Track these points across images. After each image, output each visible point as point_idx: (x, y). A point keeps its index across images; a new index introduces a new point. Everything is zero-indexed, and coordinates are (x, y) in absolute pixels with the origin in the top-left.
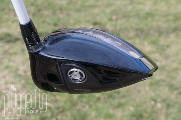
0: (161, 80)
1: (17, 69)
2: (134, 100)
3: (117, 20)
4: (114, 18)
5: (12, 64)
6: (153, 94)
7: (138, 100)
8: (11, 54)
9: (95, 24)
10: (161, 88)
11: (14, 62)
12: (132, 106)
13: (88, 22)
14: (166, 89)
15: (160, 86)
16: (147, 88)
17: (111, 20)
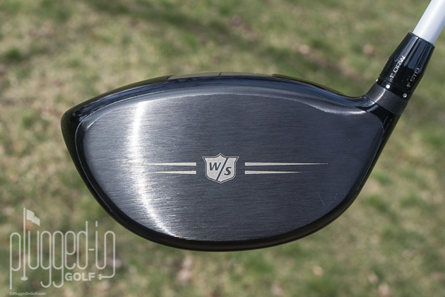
0: (413, 235)
1: (96, 78)
2: (332, 253)
3: (372, 56)
4: (368, 48)
5: (89, 61)
6: (381, 259)
7: (340, 257)
8: (97, 39)
9: (317, 45)
10: (406, 253)
11: (96, 58)
12: (322, 266)
13: (302, 34)
14: (417, 262)
15: (407, 247)
16: (375, 240)
17: (358, 50)
